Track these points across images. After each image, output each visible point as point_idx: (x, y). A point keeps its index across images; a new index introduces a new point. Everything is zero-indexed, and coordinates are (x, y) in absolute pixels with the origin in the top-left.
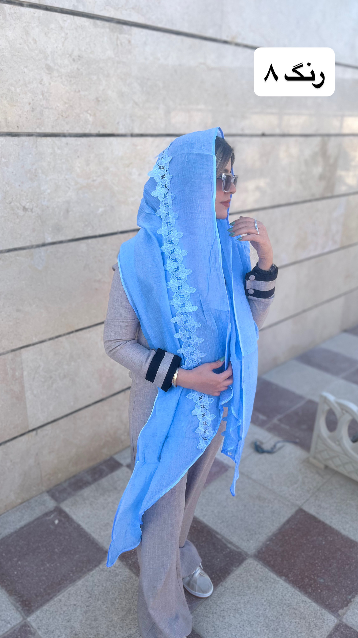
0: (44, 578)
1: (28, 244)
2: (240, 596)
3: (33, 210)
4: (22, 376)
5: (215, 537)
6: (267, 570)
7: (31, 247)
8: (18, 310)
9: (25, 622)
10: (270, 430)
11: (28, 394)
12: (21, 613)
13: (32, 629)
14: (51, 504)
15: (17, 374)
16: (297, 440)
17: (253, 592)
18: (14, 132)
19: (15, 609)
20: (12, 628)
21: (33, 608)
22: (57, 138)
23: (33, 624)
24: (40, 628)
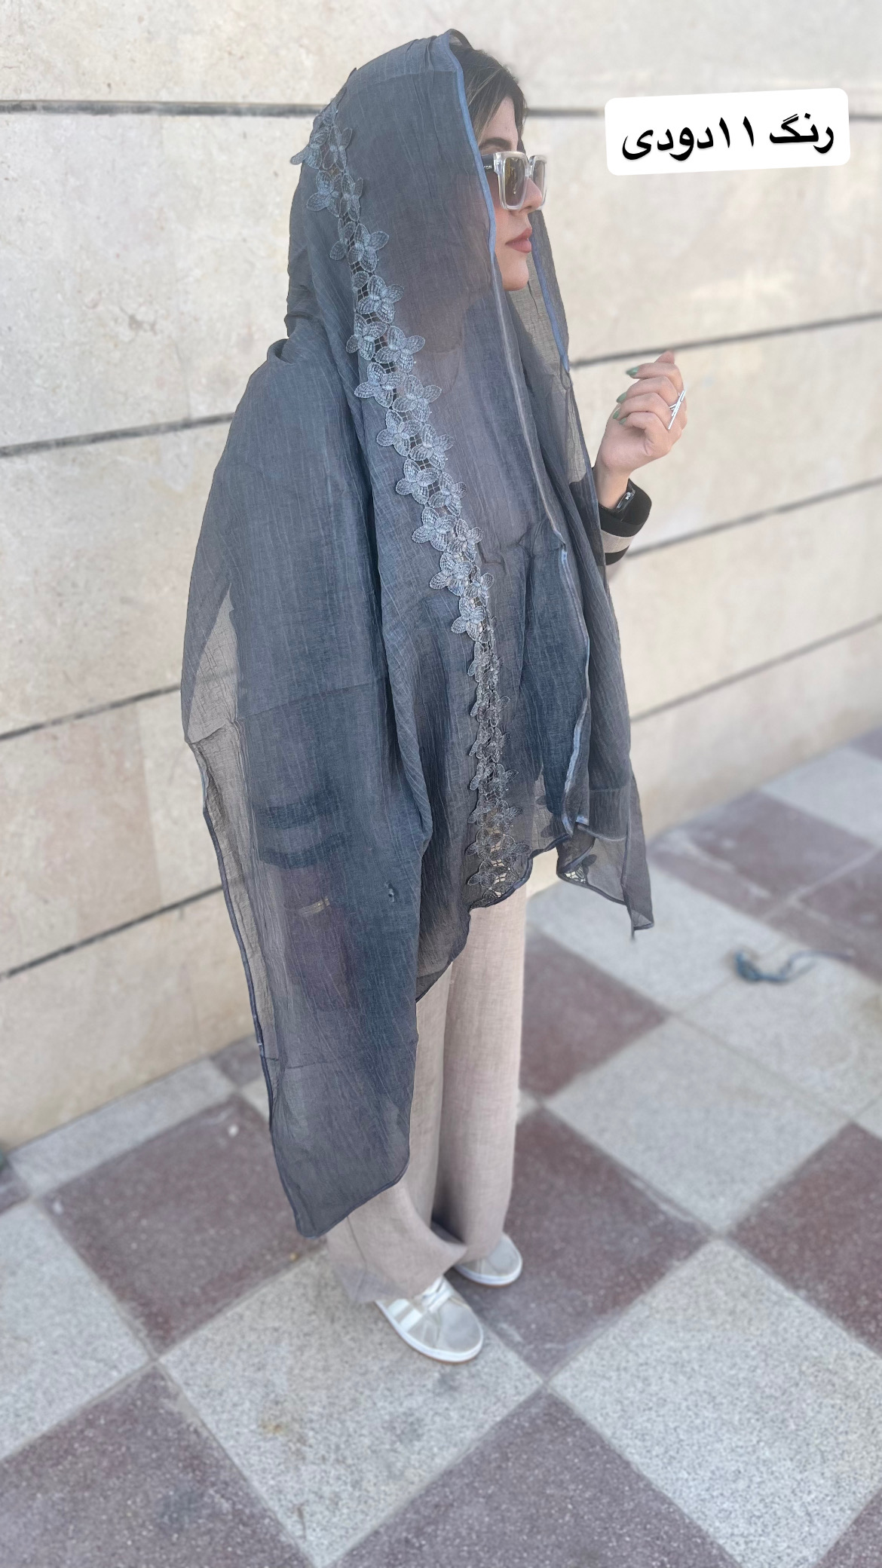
0: (203, 1262)
1: (146, 421)
2: (690, 1330)
3: (158, 327)
4: (140, 771)
5: (628, 1183)
6: (759, 1271)
7: (154, 430)
8: (125, 601)
9: (154, 1368)
10: (777, 924)
11: (158, 818)
12: (144, 1345)
13: (170, 1384)
14: (220, 1088)
15: (128, 765)
16: (850, 952)
17: (722, 1324)
18: (98, 102)
19: (130, 1333)
20: (122, 1381)
21: (175, 1333)
22: (218, 119)
23: (175, 1374)
24: (191, 1382)
